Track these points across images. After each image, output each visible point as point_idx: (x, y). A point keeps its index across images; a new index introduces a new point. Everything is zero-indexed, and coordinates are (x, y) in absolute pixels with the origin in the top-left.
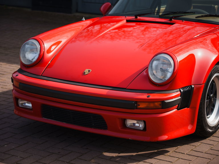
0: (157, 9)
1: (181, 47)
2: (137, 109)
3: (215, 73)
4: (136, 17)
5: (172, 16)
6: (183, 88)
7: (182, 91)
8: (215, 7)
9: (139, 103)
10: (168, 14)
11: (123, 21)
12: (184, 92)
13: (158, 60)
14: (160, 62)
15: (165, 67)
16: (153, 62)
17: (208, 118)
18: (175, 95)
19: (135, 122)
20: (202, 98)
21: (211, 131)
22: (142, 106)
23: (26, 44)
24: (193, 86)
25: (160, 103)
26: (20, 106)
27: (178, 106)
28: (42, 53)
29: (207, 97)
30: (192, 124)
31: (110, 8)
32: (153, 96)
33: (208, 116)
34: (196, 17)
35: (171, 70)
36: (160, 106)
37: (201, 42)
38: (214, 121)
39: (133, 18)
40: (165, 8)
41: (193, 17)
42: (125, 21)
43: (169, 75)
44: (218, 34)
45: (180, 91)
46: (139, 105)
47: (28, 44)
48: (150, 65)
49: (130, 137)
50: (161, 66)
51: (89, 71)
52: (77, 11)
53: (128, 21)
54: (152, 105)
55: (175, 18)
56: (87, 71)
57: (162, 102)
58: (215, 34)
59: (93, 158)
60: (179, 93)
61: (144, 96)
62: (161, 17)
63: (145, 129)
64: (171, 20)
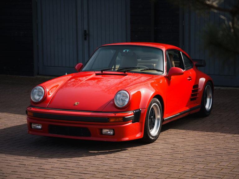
0: (113, 67)
1: (131, 88)
2: (109, 122)
3: (154, 103)
4: (102, 72)
5: (125, 70)
6: (135, 110)
7: (134, 112)
8: (153, 65)
9: (110, 119)
10: (123, 69)
11: (93, 75)
12: (136, 113)
13: (120, 94)
14: (121, 95)
15: (124, 98)
16: (117, 95)
17: (151, 131)
18: (130, 114)
19: (108, 130)
20: (146, 117)
21: (153, 139)
22: (112, 120)
23: (35, 89)
24: (141, 109)
25: (122, 118)
26: (33, 127)
27: (133, 121)
28: (46, 94)
29: (149, 118)
30: (141, 131)
31: (82, 67)
32: (117, 115)
33: (151, 130)
34: (141, 71)
35: (127, 100)
36: (122, 120)
37: (144, 85)
38: (155, 133)
39: (100, 72)
40: (119, 67)
41: (139, 70)
42: (95, 74)
43: (126, 103)
44: (155, 80)
45: (133, 112)
46: (110, 120)
47: (36, 89)
48: (115, 97)
49: (105, 140)
50: (122, 98)
51: (78, 103)
52: (38, 74)
53: (97, 74)
54: (117, 120)
55: (127, 71)
56: (76, 103)
57: (123, 118)
58: (153, 80)
59: (84, 153)
60: (133, 113)
61: (113, 115)
62: (118, 71)
63: (114, 134)
64: (125, 73)
